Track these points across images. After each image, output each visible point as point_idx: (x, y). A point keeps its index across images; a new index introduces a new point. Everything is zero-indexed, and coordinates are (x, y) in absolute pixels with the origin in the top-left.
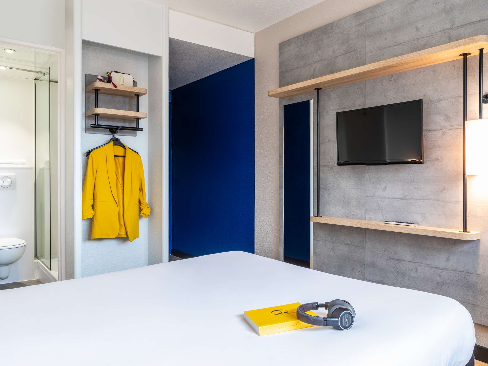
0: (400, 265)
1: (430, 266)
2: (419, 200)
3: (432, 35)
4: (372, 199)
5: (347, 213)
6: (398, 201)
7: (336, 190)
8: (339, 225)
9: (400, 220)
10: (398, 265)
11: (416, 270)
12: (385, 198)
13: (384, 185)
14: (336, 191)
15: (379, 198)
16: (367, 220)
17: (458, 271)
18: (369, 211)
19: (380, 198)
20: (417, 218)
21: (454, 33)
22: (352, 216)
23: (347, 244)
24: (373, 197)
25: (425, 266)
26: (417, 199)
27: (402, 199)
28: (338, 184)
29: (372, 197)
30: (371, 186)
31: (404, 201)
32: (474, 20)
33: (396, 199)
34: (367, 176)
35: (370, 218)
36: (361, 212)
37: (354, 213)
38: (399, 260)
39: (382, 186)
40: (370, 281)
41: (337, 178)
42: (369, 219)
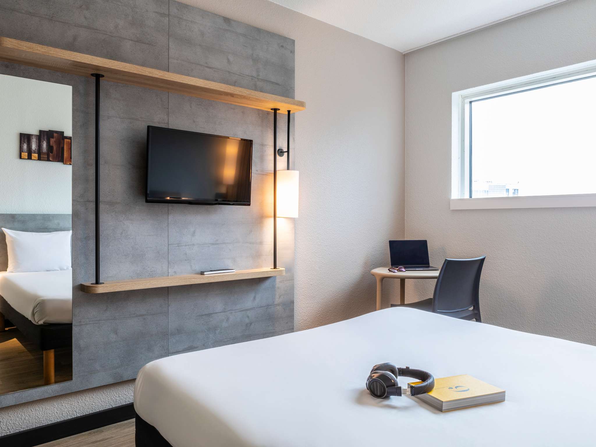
0: (211, 319)
1: (240, 310)
2: (230, 243)
3: (241, 75)
4: (178, 247)
5: (140, 271)
6: (209, 247)
7: (120, 239)
8: (125, 291)
9: (211, 268)
10: (210, 320)
11: (228, 319)
12: (194, 245)
13: (192, 230)
14: (120, 241)
15: (186, 245)
16: (171, 275)
17: (262, 307)
18: (173, 263)
19: (188, 245)
20: (229, 263)
21: (260, 84)
22: (148, 273)
23: (139, 316)
24: (179, 245)
25: (235, 312)
26: (228, 243)
27: (213, 244)
28: (124, 230)
29: (177, 245)
30: (176, 231)
31: (215, 246)
32: (272, 80)
33: (206, 245)
34: (171, 217)
35: (175, 272)
36: (162, 266)
37: (151, 269)
38: (209, 315)
39: (190, 230)
40: (175, 353)
41: (121, 221)
42: (174, 274)
